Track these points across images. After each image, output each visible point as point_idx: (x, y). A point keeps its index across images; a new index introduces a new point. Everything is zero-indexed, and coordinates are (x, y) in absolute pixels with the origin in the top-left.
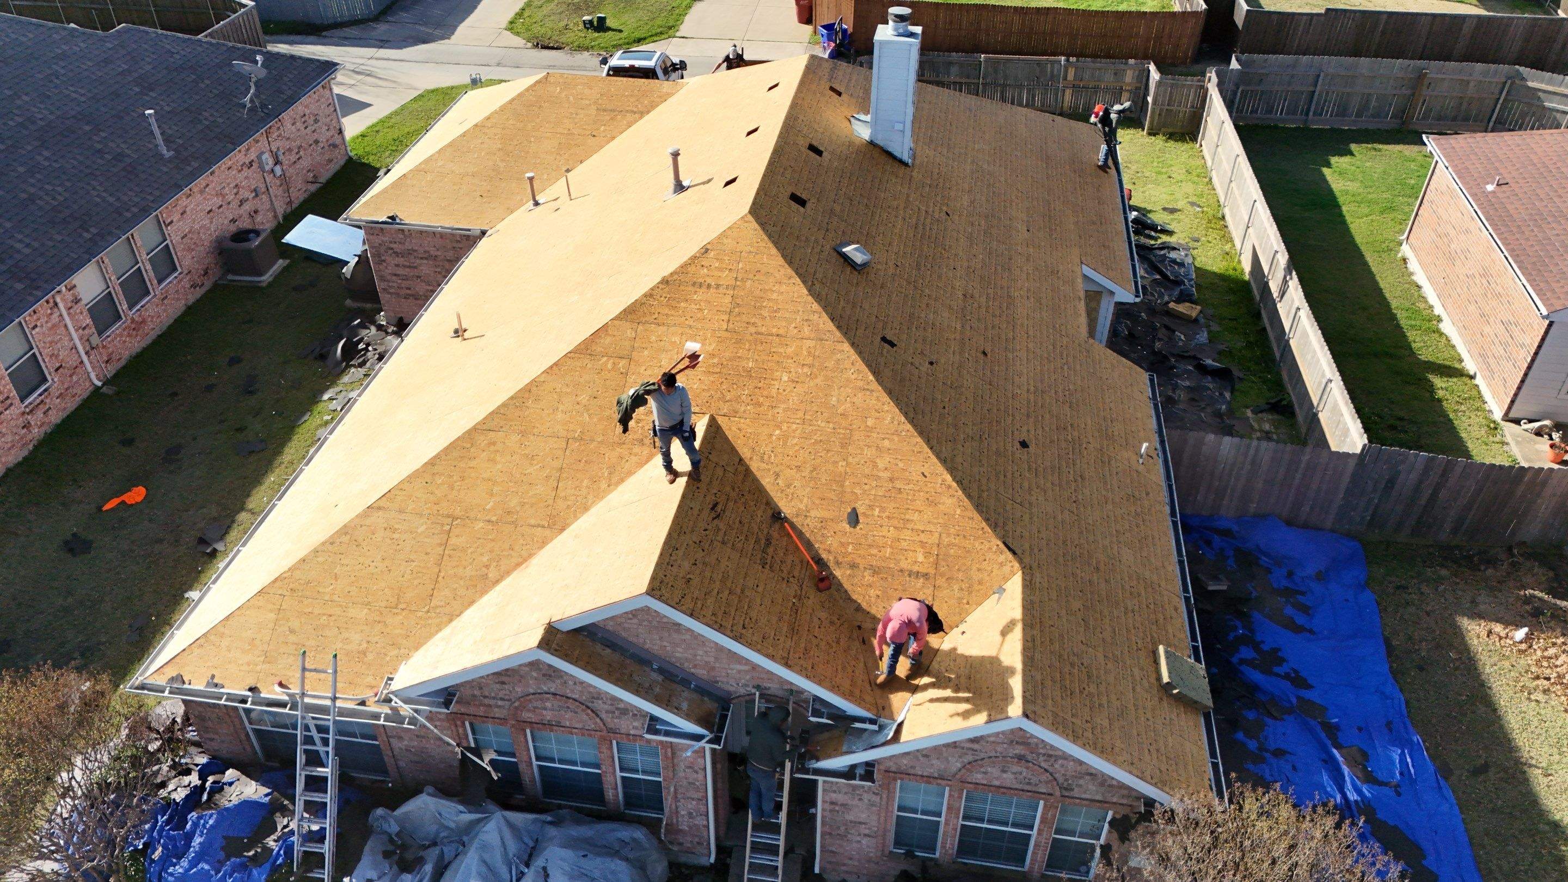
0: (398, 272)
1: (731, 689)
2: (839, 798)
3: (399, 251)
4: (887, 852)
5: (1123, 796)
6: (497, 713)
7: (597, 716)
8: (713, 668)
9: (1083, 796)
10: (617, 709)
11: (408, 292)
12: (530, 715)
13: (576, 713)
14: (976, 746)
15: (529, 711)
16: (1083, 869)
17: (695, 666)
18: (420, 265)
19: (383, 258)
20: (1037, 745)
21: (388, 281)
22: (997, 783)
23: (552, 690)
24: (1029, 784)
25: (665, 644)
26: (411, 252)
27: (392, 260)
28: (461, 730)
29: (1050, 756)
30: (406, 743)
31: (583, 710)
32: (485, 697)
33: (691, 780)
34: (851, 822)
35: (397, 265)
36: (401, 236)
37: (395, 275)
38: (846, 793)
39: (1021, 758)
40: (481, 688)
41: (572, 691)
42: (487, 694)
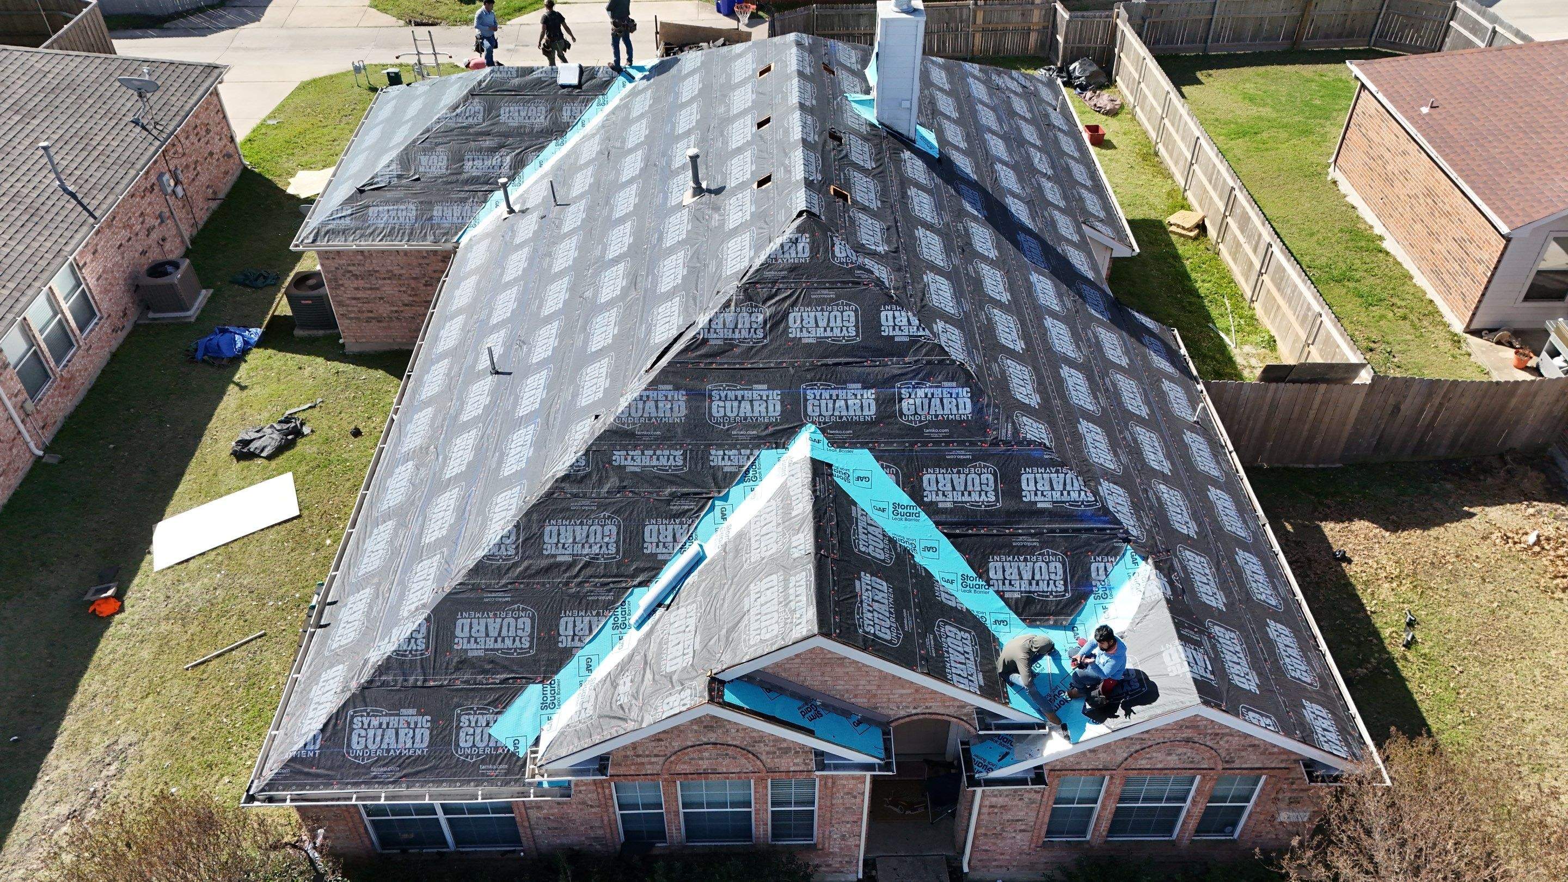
0: (359, 296)
1: (891, 713)
2: (1000, 801)
3: (358, 273)
4: (1041, 842)
5: (1282, 761)
6: (649, 769)
7: (758, 758)
8: (875, 696)
9: (1244, 766)
10: (779, 749)
11: (371, 315)
12: (686, 767)
13: (734, 758)
14: (1146, 736)
15: (685, 763)
16: (1229, 829)
17: (856, 696)
18: (383, 285)
19: (341, 282)
20: (1206, 726)
21: (348, 306)
22: (1160, 766)
23: (712, 740)
24: (1192, 762)
25: (827, 678)
26: (371, 273)
27: (350, 284)
28: (607, 791)
29: (1217, 734)
30: (545, 811)
31: (742, 755)
32: (638, 756)
33: (848, 805)
34: (1008, 821)
35: (357, 289)
36: (360, 257)
37: (355, 299)
38: (1007, 796)
39: (1187, 740)
40: (634, 748)
41: (734, 739)
42: (641, 753)
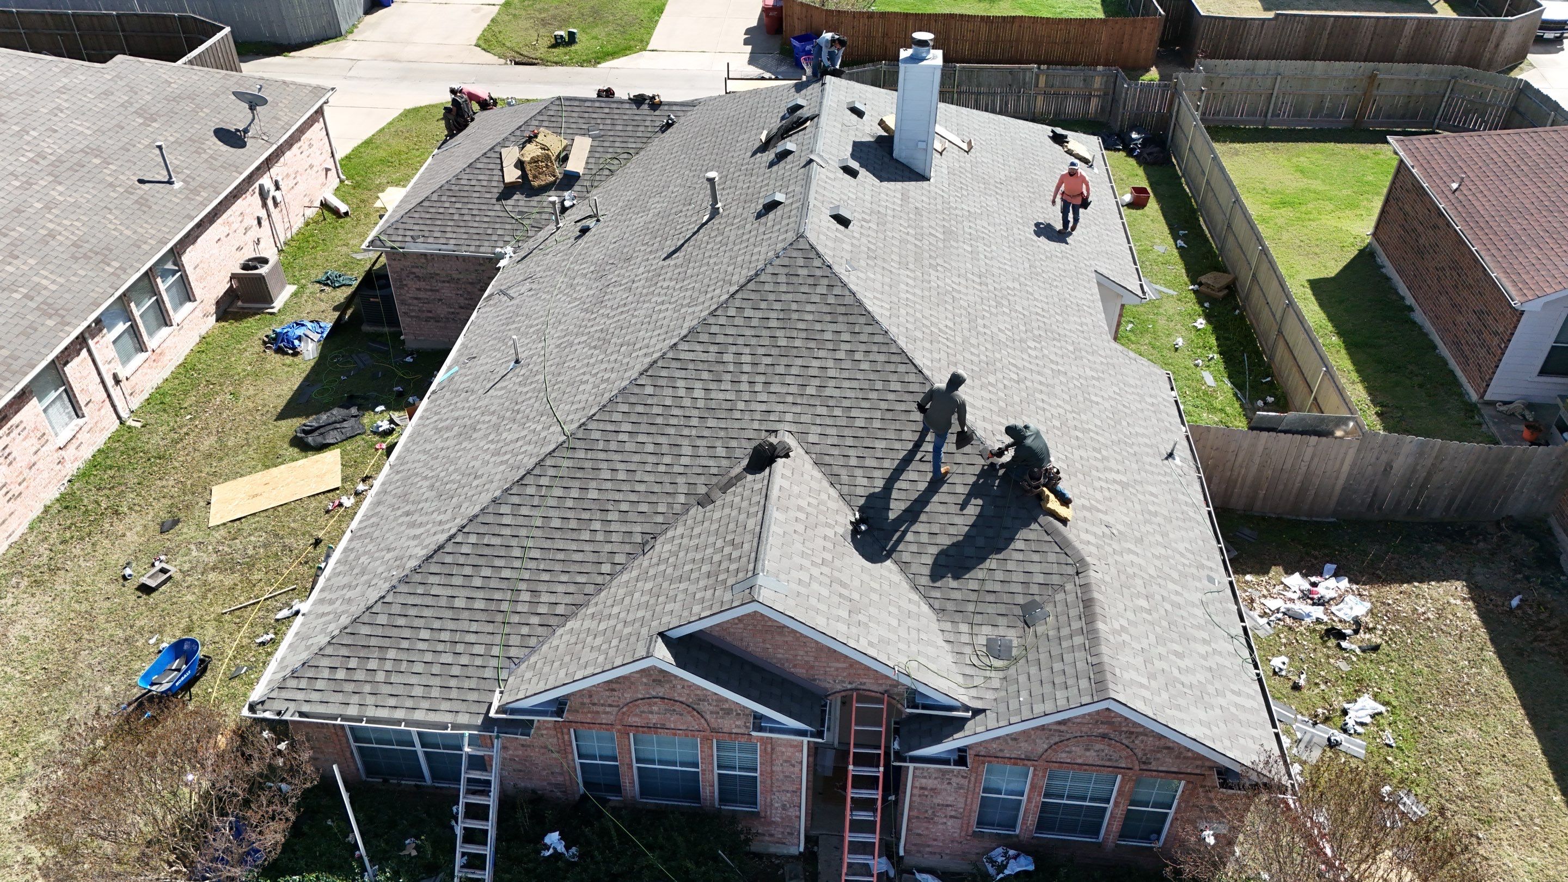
0: (419, 296)
1: (828, 686)
2: (930, 783)
3: (420, 275)
4: (970, 832)
5: (1197, 767)
6: (604, 719)
7: (703, 717)
8: (812, 667)
9: (1160, 768)
10: (722, 709)
11: (430, 315)
12: (637, 719)
13: (681, 715)
14: (1063, 728)
15: (636, 715)
16: (1154, 836)
17: (795, 666)
19: (405, 282)
20: (1120, 723)
21: (410, 305)
22: (1080, 761)
23: (660, 695)
24: (1110, 760)
25: (768, 646)
26: (432, 276)
27: (413, 285)
28: (566, 737)
29: (1132, 733)
30: (511, 752)
31: (689, 712)
32: (594, 704)
33: (787, 774)
34: (938, 805)
35: (419, 289)
36: (424, 261)
37: (416, 299)
38: (936, 778)
39: (1104, 736)
40: (591, 696)
41: (680, 695)
42: (596, 701)
